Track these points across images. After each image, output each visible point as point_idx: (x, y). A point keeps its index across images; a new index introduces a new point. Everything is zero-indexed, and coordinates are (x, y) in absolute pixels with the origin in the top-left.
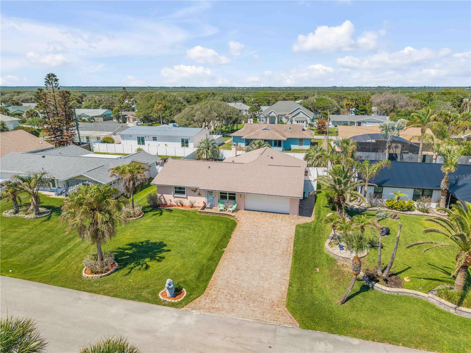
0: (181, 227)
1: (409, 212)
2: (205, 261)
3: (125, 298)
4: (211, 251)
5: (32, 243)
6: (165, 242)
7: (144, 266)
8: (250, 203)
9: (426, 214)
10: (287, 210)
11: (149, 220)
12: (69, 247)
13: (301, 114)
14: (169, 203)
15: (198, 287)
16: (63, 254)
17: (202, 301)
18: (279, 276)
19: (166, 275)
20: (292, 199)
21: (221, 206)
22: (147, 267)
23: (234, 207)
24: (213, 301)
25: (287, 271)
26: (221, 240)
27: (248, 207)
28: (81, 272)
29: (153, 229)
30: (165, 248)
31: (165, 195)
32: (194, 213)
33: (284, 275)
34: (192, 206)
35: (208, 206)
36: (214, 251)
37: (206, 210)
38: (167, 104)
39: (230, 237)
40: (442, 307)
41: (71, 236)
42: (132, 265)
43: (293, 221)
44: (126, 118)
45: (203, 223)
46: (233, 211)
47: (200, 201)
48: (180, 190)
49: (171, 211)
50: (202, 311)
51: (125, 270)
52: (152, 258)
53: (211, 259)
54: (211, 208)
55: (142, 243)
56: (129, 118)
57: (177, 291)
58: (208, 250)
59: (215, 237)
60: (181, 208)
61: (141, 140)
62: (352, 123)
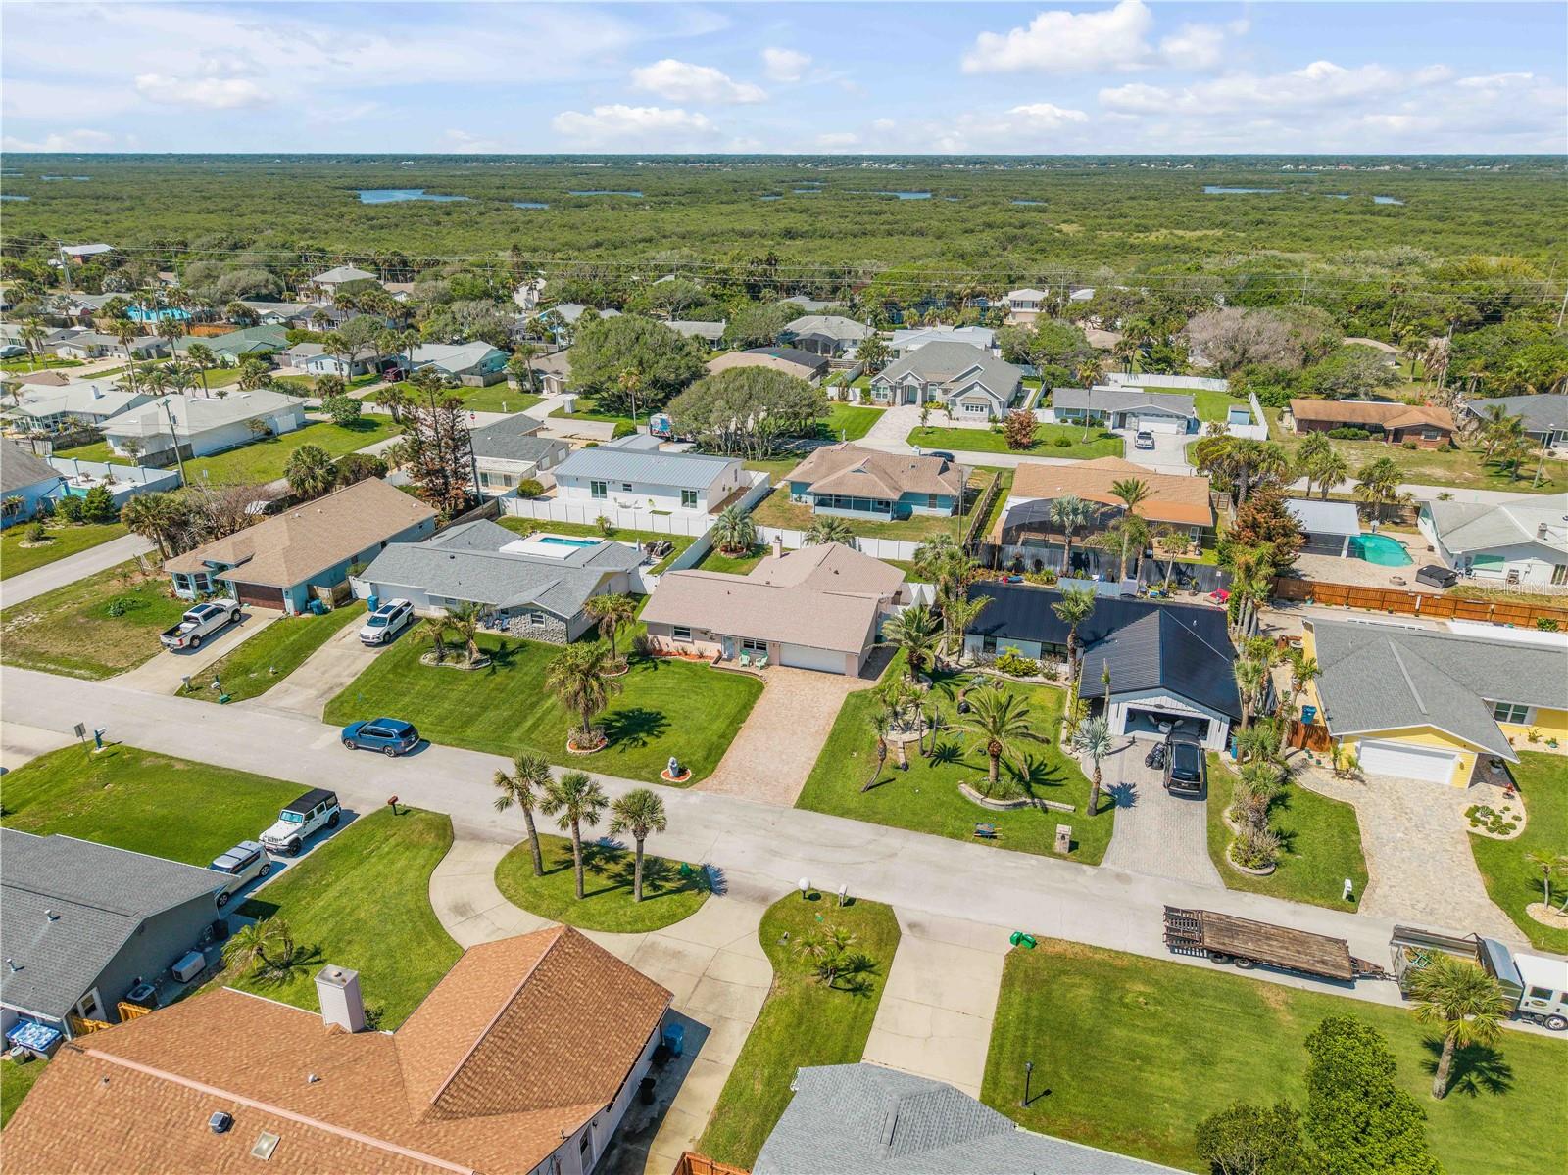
0: (685, 690)
1: (1027, 678)
2: (715, 739)
3: (622, 777)
4: (724, 726)
5: (484, 708)
6: (664, 714)
7: (641, 742)
8: (788, 656)
9: (1050, 682)
10: (842, 670)
11: (636, 678)
12: (538, 715)
13: (977, 388)
14: (666, 649)
15: (705, 768)
16: (534, 724)
17: (710, 781)
18: (803, 759)
19: (668, 753)
20: (849, 655)
21: (745, 659)
22: (644, 744)
23: (764, 660)
24: (721, 783)
25: (815, 755)
26: (739, 711)
27: (785, 662)
28: (565, 746)
29: (644, 692)
30: (664, 721)
31: (659, 637)
32: (704, 667)
33: (810, 759)
34: (701, 656)
35: (725, 656)
36: (728, 726)
37: (723, 664)
38: (646, 357)
39: (752, 708)
40: (971, 799)
41: (534, 699)
42: (625, 741)
43: (847, 686)
44: (541, 381)
45: (716, 684)
46: (762, 667)
47: (712, 649)
48: (682, 632)
49: (668, 663)
50: (708, 793)
51: (619, 747)
52: (649, 733)
53: (723, 736)
54: (729, 659)
55: (632, 712)
56: (548, 380)
57: (681, 772)
58: (720, 725)
59: (731, 708)
60: (684, 659)
61: (599, 488)
62: (1105, 415)
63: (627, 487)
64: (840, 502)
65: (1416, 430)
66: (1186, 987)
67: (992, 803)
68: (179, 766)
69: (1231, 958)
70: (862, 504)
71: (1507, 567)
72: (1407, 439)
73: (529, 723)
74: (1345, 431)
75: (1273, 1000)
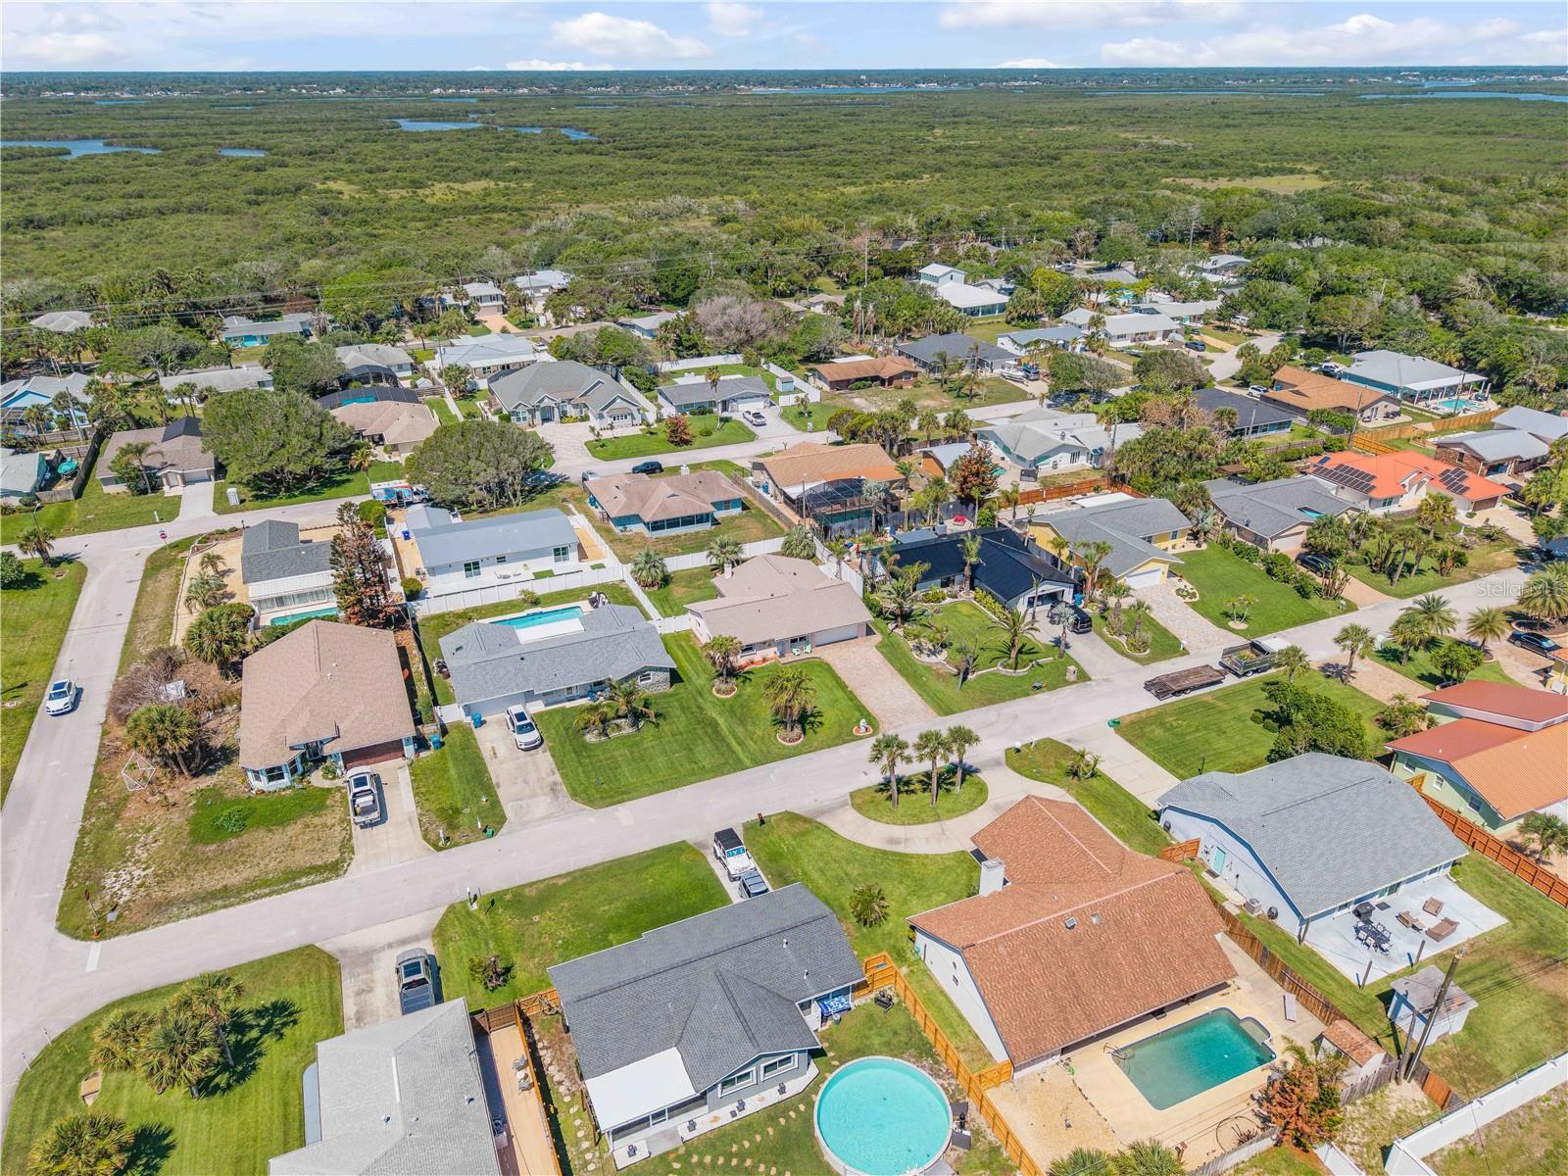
1: (944, 602)
2: (848, 701)
4: (843, 694)
5: (689, 749)
7: (818, 723)
8: (822, 638)
9: (956, 600)
10: (853, 635)
11: (747, 689)
12: (730, 736)
13: (618, 401)
14: (737, 665)
15: (870, 719)
16: (737, 742)
17: (883, 725)
18: (905, 691)
20: (861, 623)
21: (796, 651)
22: (822, 723)
23: (808, 647)
24: (890, 723)
26: (837, 682)
27: (818, 644)
32: (777, 666)
33: (910, 691)
34: (764, 661)
35: (780, 655)
36: (845, 693)
37: (782, 660)
39: (840, 678)
41: (710, 729)
42: (809, 727)
43: (870, 643)
44: (159, 478)
46: (813, 651)
47: (771, 652)
48: (749, 648)
49: (750, 673)
53: (851, 700)
54: (784, 656)
56: (167, 475)
57: (866, 727)
58: (839, 694)
60: (758, 666)
61: (472, 567)
62: (713, 404)
63: (501, 560)
64: (673, 523)
65: (899, 376)
66: (1182, 711)
67: (1021, 672)
68: (561, 882)
69: (1183, 691)
70: (688, 521)
71: (1051, 460)
72: (895, 382)
73: (734, 743)
74: (859, 384)
75: (1209, 699)
